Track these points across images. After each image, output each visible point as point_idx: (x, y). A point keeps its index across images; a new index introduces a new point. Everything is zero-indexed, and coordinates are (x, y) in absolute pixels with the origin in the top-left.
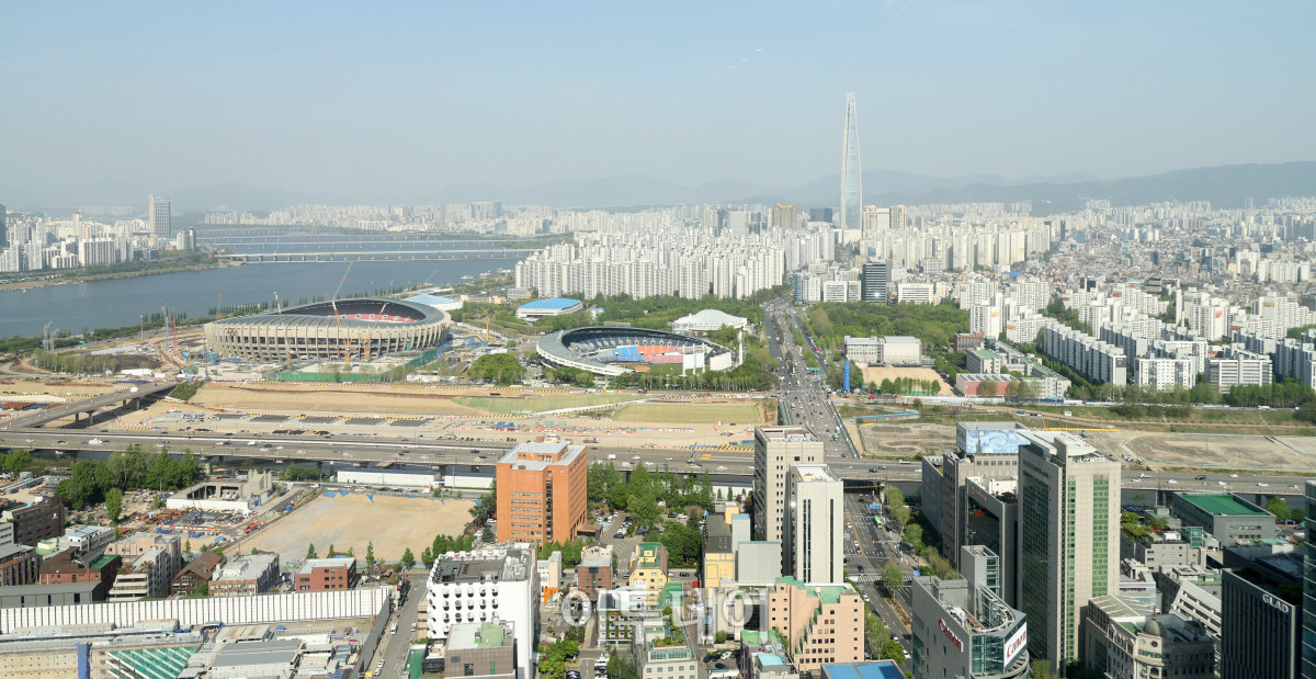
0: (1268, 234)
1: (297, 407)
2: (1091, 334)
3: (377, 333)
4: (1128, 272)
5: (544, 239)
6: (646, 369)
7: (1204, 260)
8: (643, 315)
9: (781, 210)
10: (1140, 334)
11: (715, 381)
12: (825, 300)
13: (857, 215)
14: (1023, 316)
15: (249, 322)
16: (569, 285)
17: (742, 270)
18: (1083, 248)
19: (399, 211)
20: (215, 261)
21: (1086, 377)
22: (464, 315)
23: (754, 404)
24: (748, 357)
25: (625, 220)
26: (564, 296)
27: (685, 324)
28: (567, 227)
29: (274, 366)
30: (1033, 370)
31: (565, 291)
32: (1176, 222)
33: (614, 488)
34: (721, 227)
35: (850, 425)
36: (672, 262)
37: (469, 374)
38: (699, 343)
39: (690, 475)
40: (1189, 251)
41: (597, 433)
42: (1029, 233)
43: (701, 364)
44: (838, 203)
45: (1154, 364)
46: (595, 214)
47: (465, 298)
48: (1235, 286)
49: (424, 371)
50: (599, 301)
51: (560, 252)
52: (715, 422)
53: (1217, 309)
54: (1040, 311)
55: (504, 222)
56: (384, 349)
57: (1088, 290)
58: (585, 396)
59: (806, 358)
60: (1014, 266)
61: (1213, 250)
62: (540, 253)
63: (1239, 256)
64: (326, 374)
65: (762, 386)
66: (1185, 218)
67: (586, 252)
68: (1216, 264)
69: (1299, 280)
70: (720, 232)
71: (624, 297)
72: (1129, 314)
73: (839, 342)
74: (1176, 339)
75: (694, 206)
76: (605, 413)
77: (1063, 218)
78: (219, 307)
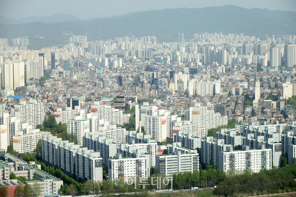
0: (194, 60)
2: (76, 143)
4: (101, 92)
7: (153, 81)
10: (111, 140)
14: (25, 131)
18: (68, 74)
21: (74, 176)
30: (35, 174)
32: (133, 52)
40: (143, 74)
42: (28, 64)
45: (122, 162)
48: (174, 100)
53: (163, 118)
54: (38, 127)
57: (73, 108)
60: (17, 91)
61: (159, 73)
63: (176, 77)
66: (140, 49)
68: (161, 84)
69: (214, 94)
72: (103, 126)
74: (136, 142)
77: (53, 50)
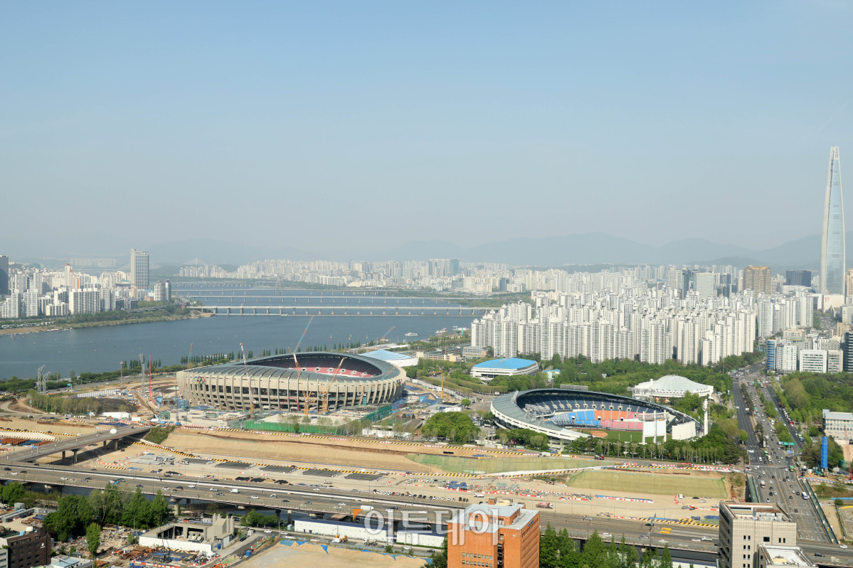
1: (259, 455)
3: (335, 387)
5: (501, 298)
6: (603, 435)
8: (601, 379)
9: (753, 272)
11: (677, 451)
12: (801, 369)
13: (840, 279)
15: (216, 371)
16: (524, 344)
17: (709, 335)
19: (358, 267)
20: (187, 312)
22: (419, 372)
23: (719, 477)
24: (713, 428)
25: (584, 279)
26: (520, 356)
27: (644, 389)
28: (524, 285)
29: (239, 414)
31: (521, 350)
33: (567, 556)
34: (686, 288)
35: (827, 506)
36: (633, 325)
37: (423, 431)
38: (660, 410)
39: (648, 548)
41: (550, 498)
43: (662, 431)
44: (818, 266)
46: (553, 273)
47: (420, 354)
49: (379, 426)
50: (555, 362)
51: (517, 311)
52: (677, 495)
55: (461, 280)
56: (341, 402)
58: (539, 459)
59: (779, 431)
62: (497, 311)
64: (286, 425)
65: (730, 459)
67: (542, 312)
70: (685, 294)
71: (581, 359)
73: (816, 416)
75: (658, 266)
76: (560, 479)
78: (190, 356)
